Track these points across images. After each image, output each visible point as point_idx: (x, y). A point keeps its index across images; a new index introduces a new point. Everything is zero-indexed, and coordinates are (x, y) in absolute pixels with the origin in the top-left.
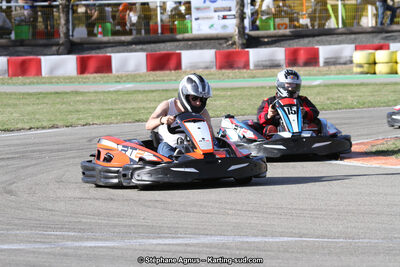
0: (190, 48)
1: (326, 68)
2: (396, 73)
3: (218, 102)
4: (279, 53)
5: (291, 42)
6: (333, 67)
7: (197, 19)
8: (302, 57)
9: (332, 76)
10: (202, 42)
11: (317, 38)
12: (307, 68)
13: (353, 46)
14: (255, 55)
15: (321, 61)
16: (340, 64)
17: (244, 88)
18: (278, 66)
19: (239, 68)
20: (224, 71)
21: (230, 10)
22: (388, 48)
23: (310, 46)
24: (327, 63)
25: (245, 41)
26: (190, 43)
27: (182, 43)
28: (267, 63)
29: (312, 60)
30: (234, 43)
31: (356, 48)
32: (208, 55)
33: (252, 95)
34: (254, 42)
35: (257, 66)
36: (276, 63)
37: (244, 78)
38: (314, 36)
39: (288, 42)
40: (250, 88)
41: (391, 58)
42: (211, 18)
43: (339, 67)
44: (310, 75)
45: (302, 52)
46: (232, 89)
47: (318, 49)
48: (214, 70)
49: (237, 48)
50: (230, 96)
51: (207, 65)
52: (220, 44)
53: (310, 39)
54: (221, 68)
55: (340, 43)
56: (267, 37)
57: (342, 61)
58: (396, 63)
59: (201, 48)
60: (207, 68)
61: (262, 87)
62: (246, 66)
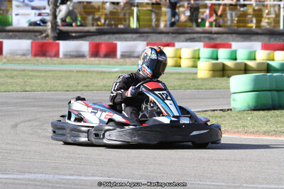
0: (11, 38)
1: (122, 60)
2: (180, 66)
3: (33, 81)
4: (84, 46)
5: (94, 37)
6: (128, 60)
7: (17, 15)
8: (103, 50)
9: (127, 66)
10: (21, 34)
11: (117, 36)
12: (107, 59)
13: (145, 43)
14: (65, 46)
15: (119, 54)
16: (134, 57)
17: (55, 71)
18: (83, 56)
19: (50, 56)
20: (38, 58)
21: (45, 9)
22: (173, 45)
23: (110, 41)
24: (123, 56)
25: (56, 35)
26: (10, 34)
27: (4, 34)
28: (74, 54)
29: (111, 53)
30: (47, 36)
31: (148, 45)
32: (25, 44)
33: (62, 76)
34: (64, 36)
35: (66, 56)
36: (81, 53)
37: (55, 64)
38: (113, 33)
39: (92, 38)
40: (60, 71)
41: (176, 54)
42: (29, 15)
43: (133, 59)
44: (109, 64)
45: (103, 46)
46: (46, 71)
47: (116, 44)
48: (30, 57)
49: (50, 40)
50: (44, 76)
51: (24, 52)
52: (36, 36)
53: (111, 36)
54: (36, 55)
55: (135, 40)
56: (75, 32)
57: (136, 54)
58: (180, 58)
59: (20, 38)
60: (24, 55)
61: (70, 71)
62: (57, 55)
